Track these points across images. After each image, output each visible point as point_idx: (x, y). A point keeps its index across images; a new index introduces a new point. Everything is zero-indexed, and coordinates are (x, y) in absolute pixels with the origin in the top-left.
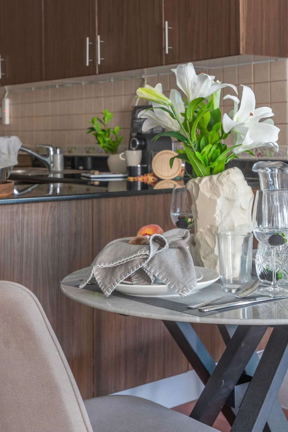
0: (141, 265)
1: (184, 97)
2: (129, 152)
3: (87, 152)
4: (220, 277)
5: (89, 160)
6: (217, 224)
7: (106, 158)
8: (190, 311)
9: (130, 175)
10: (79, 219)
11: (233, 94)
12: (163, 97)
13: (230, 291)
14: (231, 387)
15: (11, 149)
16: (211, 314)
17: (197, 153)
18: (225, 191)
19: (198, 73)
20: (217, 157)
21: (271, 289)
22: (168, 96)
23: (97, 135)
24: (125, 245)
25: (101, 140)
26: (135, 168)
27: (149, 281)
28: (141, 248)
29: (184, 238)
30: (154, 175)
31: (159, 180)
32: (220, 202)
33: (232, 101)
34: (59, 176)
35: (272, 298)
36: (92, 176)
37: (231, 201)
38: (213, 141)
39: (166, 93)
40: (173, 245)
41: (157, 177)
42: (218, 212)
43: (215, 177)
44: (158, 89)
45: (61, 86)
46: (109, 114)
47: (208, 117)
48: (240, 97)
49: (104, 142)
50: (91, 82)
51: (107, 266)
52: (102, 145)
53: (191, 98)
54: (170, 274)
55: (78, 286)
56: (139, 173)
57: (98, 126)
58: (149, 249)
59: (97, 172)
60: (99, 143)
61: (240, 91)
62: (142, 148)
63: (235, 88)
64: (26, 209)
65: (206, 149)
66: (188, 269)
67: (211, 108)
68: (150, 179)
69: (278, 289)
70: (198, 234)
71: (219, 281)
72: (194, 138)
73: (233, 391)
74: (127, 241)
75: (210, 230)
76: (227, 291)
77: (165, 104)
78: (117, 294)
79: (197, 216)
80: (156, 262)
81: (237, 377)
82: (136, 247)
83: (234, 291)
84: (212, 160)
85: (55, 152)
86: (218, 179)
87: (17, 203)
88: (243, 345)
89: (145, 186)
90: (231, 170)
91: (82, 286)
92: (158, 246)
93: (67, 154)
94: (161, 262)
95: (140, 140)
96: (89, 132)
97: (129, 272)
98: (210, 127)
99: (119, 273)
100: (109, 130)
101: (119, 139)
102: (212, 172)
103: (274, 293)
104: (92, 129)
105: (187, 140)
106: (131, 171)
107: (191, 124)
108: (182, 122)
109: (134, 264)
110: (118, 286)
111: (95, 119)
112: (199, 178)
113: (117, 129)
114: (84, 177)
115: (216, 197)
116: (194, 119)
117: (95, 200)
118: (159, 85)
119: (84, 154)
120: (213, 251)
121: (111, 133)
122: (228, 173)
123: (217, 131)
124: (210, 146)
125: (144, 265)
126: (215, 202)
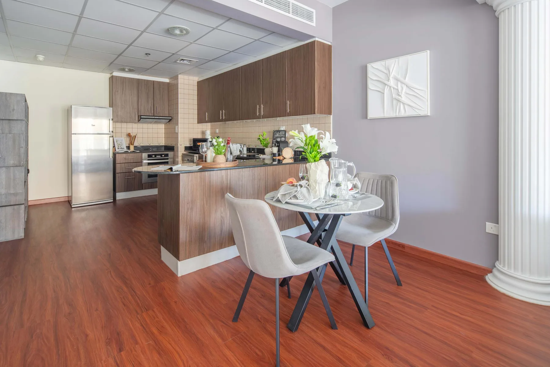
0: (295, 193)
1: (305, 135)
2: (273, 148)
3: (256, 146)
4: (319, 197)
5: (256, 149)
6: (317, 179)
7: (264, 149)
8: (312, 209)
9: (274, 156)
10: (261, 174)
11: (323, 134)
12: (298, 134)
13: (323, 202)
14: (321, 233)
15: (238, 149)
16: (319, 210)
17: (310, 154)
18: (320, 168)
19: (311, 127)
20: (317, 156)
21: (336, 201)
22: (299, 134)
23: (261, 141)
24: (289, 186)
25: (262, 143)
26: (276, 154)
27: (297, 199)
28: (295, 188)
29: (306, 184)
30: (283, 157)
31: (285, 158)
32: (318, 171)
33: (323, 137)
34: (245, 156)
35: (336, 205)
36: (260, 156)
37: (322, 171)
38: (316, 150)
39: (299, 132)
40: (305, 187)
41: (284, 157)
42: (317, 175)
43: (316, 163)
44: (296, 132)
45: (246, 121)
46: (265, 133)
47: (313, 142)
48: (325, 136)
49: (263, 143)
50: (257, 121)
51: (283, 193)
52: (263, 144)
53: (309, 136)
54: (304, 197)
55: (272, 200)
56: (277, 156)
57: (261, 138)
58: (298, 188)
59: (262, 155)
60: (261, 144)
61: (325, 133)
62: (278, 146)
63: (323, 132)
64: (244, 170)
65: (313, 153)
66: (310, 195)
67: (314, 139)
68: (281, 158)
69: (338, 201)
70: (310, 182)
71: (319, 199)
72: (309, 149)
73: (321, 234)
74: (289, 185)
75: (315, 181)
76: (322, 202)
77: (300, 138)
78: (286, 203)
79: (310, 176)
80: (299, 192)
81: (323, 230)
82: (292, 187)
83: (324, 202)
84: (315, 157)
85: (244, 146)
86: (317, 164)
87: (241, 168)
88: (326, 220)
89: (279, 160)
90: (321, 160)
91: (274, 200)
92: (300, 187)
93: (248, 147)
94: (301, 193)
95: (277, 143)
96: (258, 140)
97: (291, 196)
98: (314, 145)
99: (287, 196)
100: (265, 139)
101: (269, 142)
102: (315, 161)
103: (337, 203)
104: (259, 139)
105: (307, 150)
106: (274, 155)
107: (308, 144)
108: (305, 143)
109: (293, 193)
110: (287, 200)
111: (260, 135)
112: (310, 163)
113: (268, 139)
114: (256, 156)
115: (317, 170)
116: (309, 143)
117: (266, 167)
118: (297, 130)
119: (254, 147)
120: (315, 188)
121: (266, 141)
122: (321, 162)
123: (317, 146)
124: (314, 152)
125: (296, 194)
126: (316, 172)
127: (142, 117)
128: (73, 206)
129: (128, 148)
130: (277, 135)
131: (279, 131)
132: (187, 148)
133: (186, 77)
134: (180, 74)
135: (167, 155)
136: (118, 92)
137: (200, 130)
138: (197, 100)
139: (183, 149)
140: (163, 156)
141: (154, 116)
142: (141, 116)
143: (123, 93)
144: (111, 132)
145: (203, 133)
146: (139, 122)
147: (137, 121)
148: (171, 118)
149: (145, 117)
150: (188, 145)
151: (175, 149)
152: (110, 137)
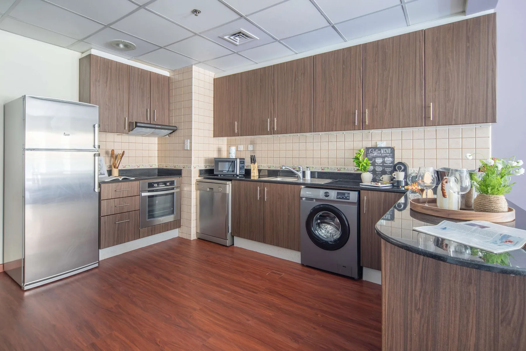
127: (138, 124)
128: (26, 288)
129: (110, 173)
130: (374, 154)
131: (376, 148)
132: (201, 173)
133: (201, 70)
134: (195, 64)
135: (172, 183)
136: (99, 81)
137: (215, 147)
138: (213, 105)
139: (198, 174)
140: (168, 184)
141: (150, 124)
142: (136, 123)
143: (106, 85)
144: (97, 147)
145: (219, 150)
146: (131, 132)
147: (127, 131)
148: (175, 128)
149: (142, 125)
150: (203, 168)
151: (184, 173)
152: (95, 155)
